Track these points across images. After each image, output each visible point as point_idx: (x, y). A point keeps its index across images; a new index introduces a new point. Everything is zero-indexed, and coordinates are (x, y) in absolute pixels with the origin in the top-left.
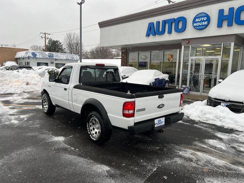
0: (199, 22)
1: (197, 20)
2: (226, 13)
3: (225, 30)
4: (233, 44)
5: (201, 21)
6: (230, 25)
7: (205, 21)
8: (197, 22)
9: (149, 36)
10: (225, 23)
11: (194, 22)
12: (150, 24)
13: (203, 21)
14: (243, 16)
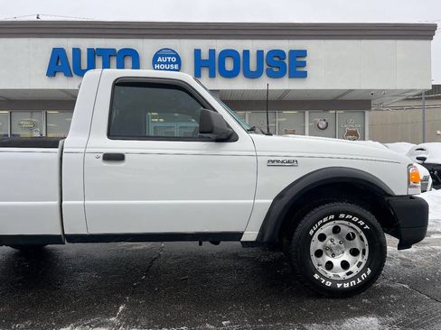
0: (164, 63)
1: (160, 59)
2: (205, 55)
5: (167, 63)
7: (174, 63)
8: (160, 63)
9: (54, 75)
10: (205, 72)
11: (155, 61)
12: (55, 50)
13: (171, 63)
14: (229, 65)
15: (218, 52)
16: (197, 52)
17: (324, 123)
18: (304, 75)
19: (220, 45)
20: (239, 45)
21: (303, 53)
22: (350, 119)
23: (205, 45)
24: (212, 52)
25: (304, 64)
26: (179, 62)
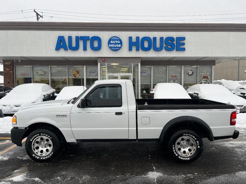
1: (111, 42)
2: (134, 40)
3: (134, 54)
4: (139, 64)
5: (115, 44)
6: (137, 50)
7: (119, 44)
8: (112, 44)
9: (59, 50)
10: (134, 48)
11: (109, 43)
12: (59, 37)
13: (117, 44)
14: (146, 45)
15: (141, 38)
16: (130, 38)
17: (191, 72)
18: (184, 49)
19: (142, 34)
20: (151, 34)
21: (184, 39)
22: (204, 70)
23: (134, 34)
24: (138, 38)
25: (184, 44)
26: (121, 43)
